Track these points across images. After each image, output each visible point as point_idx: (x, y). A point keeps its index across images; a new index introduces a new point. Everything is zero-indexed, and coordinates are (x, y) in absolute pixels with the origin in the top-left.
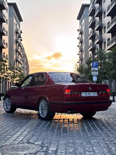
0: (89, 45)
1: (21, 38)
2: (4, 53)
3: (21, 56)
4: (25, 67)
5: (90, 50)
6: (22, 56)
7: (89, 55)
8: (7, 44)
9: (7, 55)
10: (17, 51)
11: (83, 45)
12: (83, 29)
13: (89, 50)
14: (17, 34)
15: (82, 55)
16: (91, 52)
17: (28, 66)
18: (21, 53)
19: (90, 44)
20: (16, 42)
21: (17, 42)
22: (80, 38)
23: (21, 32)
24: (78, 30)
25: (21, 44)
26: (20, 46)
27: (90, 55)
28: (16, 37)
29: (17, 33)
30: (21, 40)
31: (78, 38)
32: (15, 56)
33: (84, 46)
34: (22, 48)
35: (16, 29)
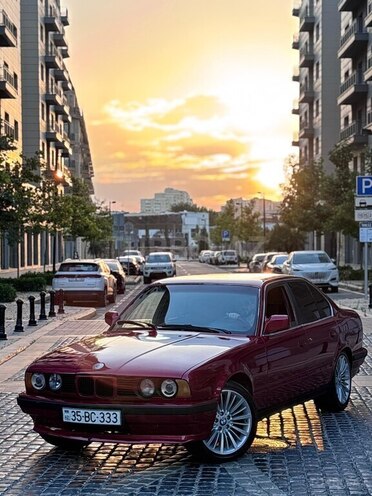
0: (343, 80)
1: (64, 48)
2: (7, 116)
3: (65, 121)
4: (80, 161)
5: (345, 102)
6: (70, 119)
7: (342, 121)
8: (15, 76)
9: (16, 123)
10: (50, 101)
11: (315, 74)
12: (315, 11)
13: (340, 101)
14: (51, 33)
15: (312, 118)
16: (349, 107)
17: (89, 155)
18: (66, 109)
19: (347, 74)
20: (46, 63)
21: (50, 64)
22: (303, 45)
23: (65, 22)
24: (296, 13)
25: (65, 73)
26: (62, 78)
27: (347, 119)
28: (47, 45)
29: (50, 26)
30: (65, 55)
31: (296, 46)
32: (43, 124)
33: (320, 80)
34: (69, 86)
35: (46, 11)
